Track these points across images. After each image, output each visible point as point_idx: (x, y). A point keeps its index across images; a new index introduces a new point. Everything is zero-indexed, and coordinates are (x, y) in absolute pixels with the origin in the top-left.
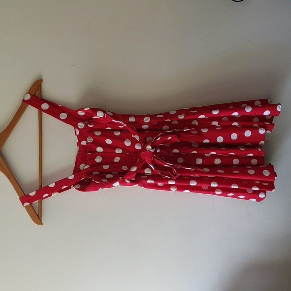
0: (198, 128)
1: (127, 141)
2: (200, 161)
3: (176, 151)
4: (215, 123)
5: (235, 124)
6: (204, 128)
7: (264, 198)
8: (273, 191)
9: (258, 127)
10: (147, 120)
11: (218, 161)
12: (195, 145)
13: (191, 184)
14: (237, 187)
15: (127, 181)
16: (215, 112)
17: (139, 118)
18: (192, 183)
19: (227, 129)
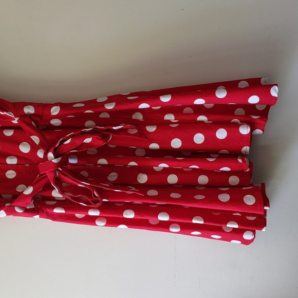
0: (140, 125)
1: (24, 145)
2: (143, 178)
3: (103, 161)
4: (170, 117)
5: (202, 118)
6: (151, 124)
7: (252, 240)
8: (264, 230)
9: (239, 123)
10: (55, 111)
11: (172, 179)
12: (140, 152)
13: (125, 216)
14: (202, 222)
15: (18, 210)
16: (166, 99)
17: (43, 108)
18: (126, 214)
19: (188, 126)
